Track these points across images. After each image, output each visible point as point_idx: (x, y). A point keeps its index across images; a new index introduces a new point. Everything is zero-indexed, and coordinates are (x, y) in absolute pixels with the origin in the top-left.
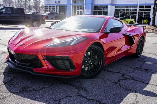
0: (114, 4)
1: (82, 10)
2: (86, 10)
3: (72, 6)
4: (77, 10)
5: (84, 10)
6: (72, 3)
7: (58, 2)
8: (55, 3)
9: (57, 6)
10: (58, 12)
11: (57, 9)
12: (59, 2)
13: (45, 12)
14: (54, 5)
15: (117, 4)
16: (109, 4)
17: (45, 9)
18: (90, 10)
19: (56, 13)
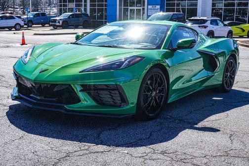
1: (141, 8)
2: (150, 7)
4: (130, 8)
5: (146, 7)
9: (86, 1)
10: (88, 12)
11: (85, 5)
13: (61, 14)
17: (61, 6)
18: (158, 7)
19: (84, 14)
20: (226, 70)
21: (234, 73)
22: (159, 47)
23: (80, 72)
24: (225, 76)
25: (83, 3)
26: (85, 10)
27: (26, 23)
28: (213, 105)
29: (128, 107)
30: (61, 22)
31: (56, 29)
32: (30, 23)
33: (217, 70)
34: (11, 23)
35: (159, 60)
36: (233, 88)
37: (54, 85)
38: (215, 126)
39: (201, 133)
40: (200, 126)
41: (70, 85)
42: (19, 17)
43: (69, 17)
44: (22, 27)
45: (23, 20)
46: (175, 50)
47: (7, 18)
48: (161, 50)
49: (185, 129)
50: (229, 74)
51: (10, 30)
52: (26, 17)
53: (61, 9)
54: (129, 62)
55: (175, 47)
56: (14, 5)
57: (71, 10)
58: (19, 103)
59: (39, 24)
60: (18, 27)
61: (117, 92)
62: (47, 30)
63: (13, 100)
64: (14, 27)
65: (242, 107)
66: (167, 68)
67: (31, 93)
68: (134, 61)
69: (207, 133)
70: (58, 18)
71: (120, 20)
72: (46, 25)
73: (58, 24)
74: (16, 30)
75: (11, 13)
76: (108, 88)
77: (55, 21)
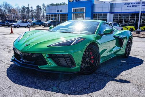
0: (112, 12)
1: (82, 18)
2: (86, 18)
3: (72, 14)
5: (84, 18)
6: (72, 12)
7: (59, 11)
8: (57, 11)
9: (58, 15)
10: (59, 20)
11: (58, 17)
12: (61, 11)
13: (48, 21)
14: (56, 13)
15: (115, 12)
16: (108, 12)
17: (48, 17)
18: (90, 18)
19: (58, 21)
20: (127, 46)
21: (130, 48)
22: (93, 33)
23: (48, 46)
24: (126, 50)
25: (57, 16)
26: (58, 19)
27: (33, 24)
28: (122, 65)
29: (76, 68)
30: (47, 24)
31: (45, 27)
32: (34, 25)
33: (123, 46)
34: (26, 24)
35: (93, 40)
36: (130, 56)
37: (32, 54)
38: (127, 79)
39: (120, 84)
40: (118, 79)
41: (41, 54)
42: (30, 22)
43: (51, 22)
44: (30, 26)
45: (31, 23)
46: (102, 35)
47: (24, 22)
48: (95, 34)
49: (109, 80)
50: (128, 48)
51: (26, 28)
52: (32, 22)
53: (48, 19)
54: (77, 41)
55: (102, 33)
56: (28, 17)
57: (52, 19)
58: (14, 63)
59: (38, 25)
60: (29, 26)
61: (69, 59)
62: (41, 27)
63: (11, 61)
64: (27, 26)
65: (137, 67)
66: (98, 45)
67: (21, 58)
68: (79, 41)
69: (123, 84)
70: (46, 23)
71: (73, 19)
72: (41, 26)
73: (46, 25)
74: (28, 27)
75: (26, 20)
76: (64, 56)
77: (45, 24)
